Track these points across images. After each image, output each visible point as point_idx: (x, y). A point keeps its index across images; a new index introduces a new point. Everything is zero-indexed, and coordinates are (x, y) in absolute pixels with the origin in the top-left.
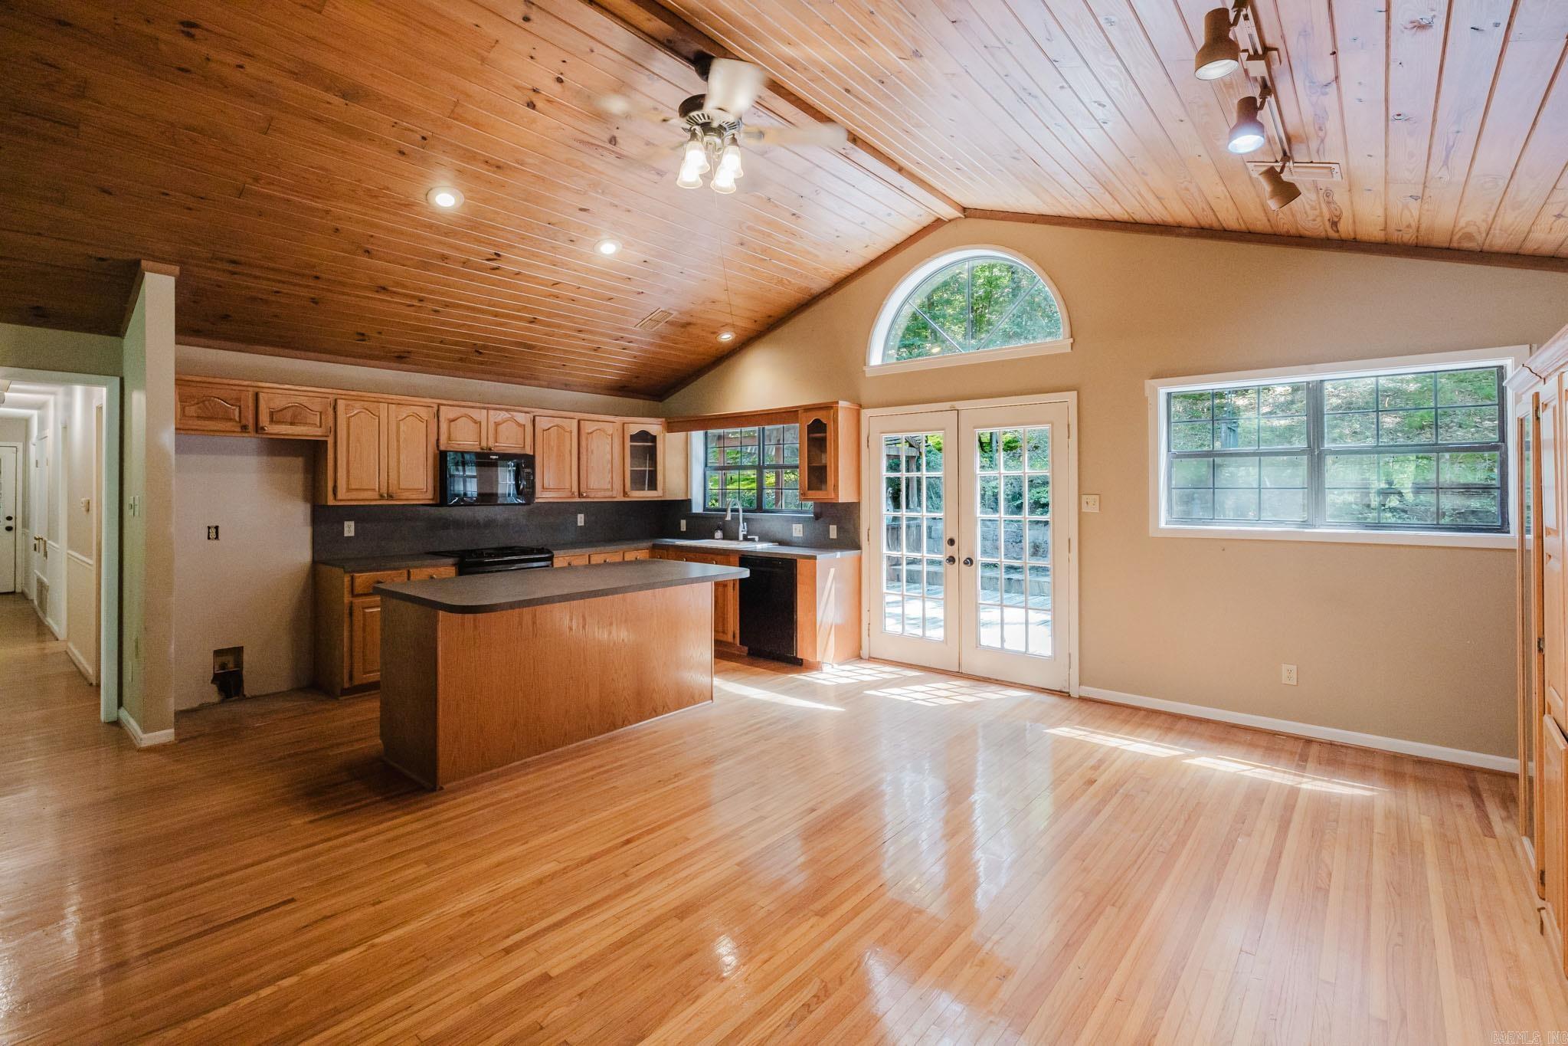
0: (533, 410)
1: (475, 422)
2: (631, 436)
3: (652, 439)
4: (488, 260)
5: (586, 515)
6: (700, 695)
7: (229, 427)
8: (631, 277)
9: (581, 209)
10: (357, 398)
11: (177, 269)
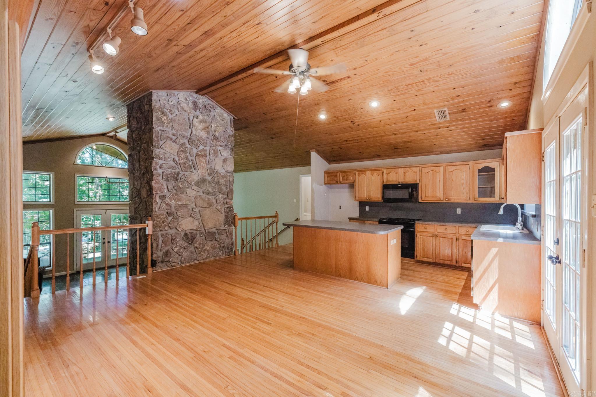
0: (421, 165)
1: (397, 173)
2: (479, 170)
3: (493, 170)
4: (353, 124)
5: (462, 209)
6: (381, 283)
7: (334, 182)
8: (400, 107)
9: (349, 100)
10: (361, 171)
11: (314, 150)
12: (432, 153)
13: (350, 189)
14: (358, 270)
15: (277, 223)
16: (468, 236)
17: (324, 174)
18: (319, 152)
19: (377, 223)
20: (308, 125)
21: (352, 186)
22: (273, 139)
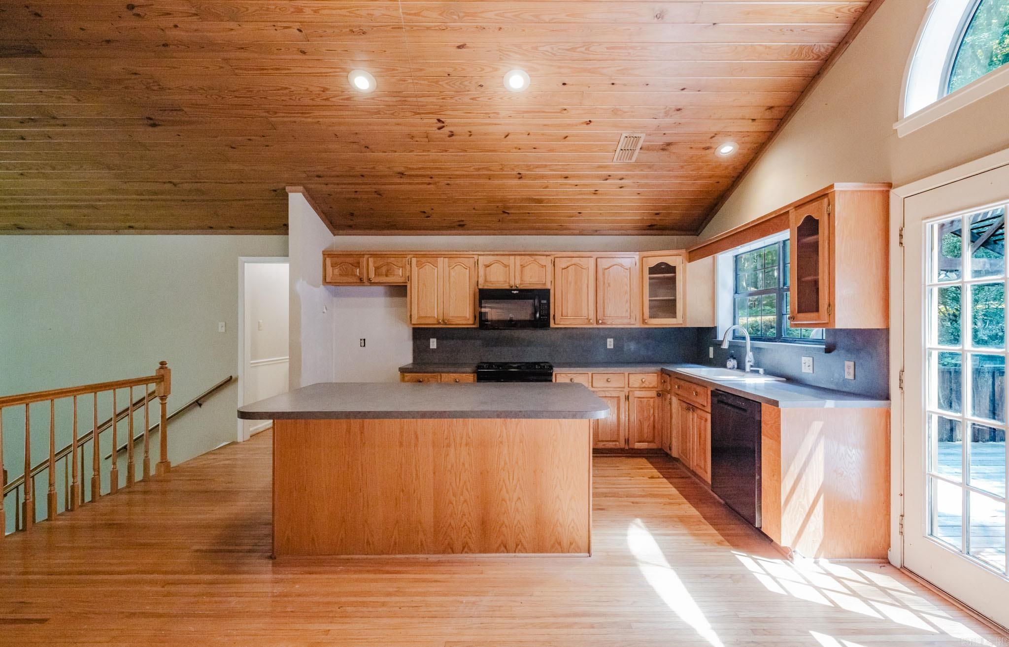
0: (553, 253)
1: (505, 266)
2: (650, 269)
3: (672, 269)
4: (440, 128)
5: (615, 340)
6: (571, 544)
7: (354, 280)
8: (565, 107)
9: (459, 47)
10: (424, 256)
11: (301, 188)
12: (565, 232)
13: (388, 299)
14: (506, 522)
15: (163, 398)
16: (644, 389)
17: (320, 257)
18: (313, 198)
19: (471, 377)
20: (306, 101)
21: (400, 291)
22: (154, 125)
